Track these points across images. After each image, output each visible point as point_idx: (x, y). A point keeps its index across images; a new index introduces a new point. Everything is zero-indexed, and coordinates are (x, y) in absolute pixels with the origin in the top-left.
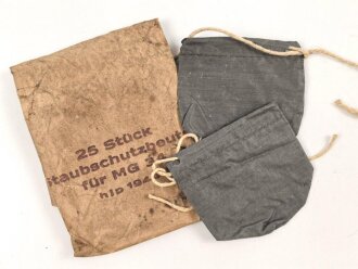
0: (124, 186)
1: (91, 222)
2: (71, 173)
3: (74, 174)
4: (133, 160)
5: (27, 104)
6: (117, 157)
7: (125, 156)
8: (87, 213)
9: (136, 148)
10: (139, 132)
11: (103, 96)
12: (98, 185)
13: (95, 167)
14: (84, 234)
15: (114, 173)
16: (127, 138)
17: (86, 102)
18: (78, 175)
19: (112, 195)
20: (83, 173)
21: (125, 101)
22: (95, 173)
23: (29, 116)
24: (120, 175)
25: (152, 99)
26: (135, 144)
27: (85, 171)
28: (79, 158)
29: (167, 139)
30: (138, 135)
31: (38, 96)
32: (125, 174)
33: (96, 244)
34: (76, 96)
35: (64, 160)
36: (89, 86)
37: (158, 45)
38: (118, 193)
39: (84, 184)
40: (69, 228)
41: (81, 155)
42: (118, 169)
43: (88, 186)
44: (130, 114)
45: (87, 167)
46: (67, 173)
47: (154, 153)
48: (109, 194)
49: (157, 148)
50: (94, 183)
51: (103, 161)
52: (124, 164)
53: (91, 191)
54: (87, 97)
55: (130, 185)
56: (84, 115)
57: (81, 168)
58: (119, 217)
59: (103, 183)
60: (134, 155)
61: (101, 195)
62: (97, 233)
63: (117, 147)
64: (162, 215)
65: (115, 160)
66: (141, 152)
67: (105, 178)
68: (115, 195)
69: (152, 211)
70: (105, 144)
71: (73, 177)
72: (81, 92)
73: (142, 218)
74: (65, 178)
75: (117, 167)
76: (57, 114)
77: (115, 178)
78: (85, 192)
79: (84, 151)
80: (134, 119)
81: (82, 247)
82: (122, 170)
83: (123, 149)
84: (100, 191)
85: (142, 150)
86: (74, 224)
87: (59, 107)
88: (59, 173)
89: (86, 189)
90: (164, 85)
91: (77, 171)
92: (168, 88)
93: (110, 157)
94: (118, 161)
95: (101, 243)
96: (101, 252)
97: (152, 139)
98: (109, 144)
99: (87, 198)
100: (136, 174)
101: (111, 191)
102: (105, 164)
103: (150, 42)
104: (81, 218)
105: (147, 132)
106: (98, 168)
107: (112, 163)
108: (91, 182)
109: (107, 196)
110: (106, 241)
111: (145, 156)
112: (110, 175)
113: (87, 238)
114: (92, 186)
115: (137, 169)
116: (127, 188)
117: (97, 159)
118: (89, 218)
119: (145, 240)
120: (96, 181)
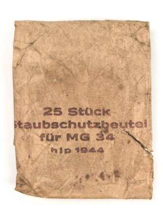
0: (73, 149)
1: (37, 168)
2: (34, 124)
3: (37, 125)
4: (87, 130)
5: (18, 55)
6: (75, 124)
7: (82, 125)
8: (36, 160)
9: (93, 121)
10: (100, 110)
11: (82, 71)
12: (52, 140)
13: (55, 125)
14: (28, 176)
15: (69, 136)
16: (89, 112)
17: (66, 71)
18: (39, 127)
19: (61, 152)
20: (44, 127)
21: (98, 81)
22: (54, 130)
23: (17, 66)
24: (72, 139)
25: (121, 87)
26: (93, 119)
27: (46, 126)
28: (45, 114)
29: (121, 124)
30: (98, 112)
31: (30, 52)
32: (77, 140)
33: (35, 187)
34: (60, 63)
35: (32, 111)
36: (73, 58)
37: (142, 44)
38: (66, 153)
39: (42, 136)
40: (18, 167)
41: (48, 112)
42: (72, 134)
43: (45, 139)
44: (98, 93)
45: (48, 123)
46: (31, 122)
47: (106, 131)
48: (59, 151)
49: (110, 128)
50: (50, 137)
51: (63, 123)
52: (79, 131)
53: (45, 144)
54: (69, 67)
55: (77, 149)
56: (61, 80)
57: (44, 123)
58: (60, 172)
59: (57, 140)
60: (89, 127)
61: (52, 150)
62: (38, 178)
63: (78, 116)
64: (95, 183)
65: (72, 126)
66: (95, 127)
67: (60, 136)
68: (63, 153)
69: (87, 177)
70: (70, 110)
71: (35, 127)
72: (65, 62)
73: (78, 180)
74: (29, 126)
75: (72, 131)
76: (40, 73)
77: (68, 140)
78: (41, 142)
79: (51, 109)
80: (99, 98)
81: (23, 185)
82: (76, 135)
83: (83, 119)
84: (52, 146)
85: (97, 125)
86: (23, 165)
87: (43, 68)
88: (25, 120)
89: (42, 140)
90: (135, 79)
91: (39, 123)
92: (137, 83)
93: (70, 121)
94: (75, 127)
95: (39, 188)
96: (36, 194)
97: (108, 119)
98: (73, 112)
99: (40, 148)
100: (86, 142)
101: (61, 149)
102: (64, 125)
103: (136, 39)
104: (30, 162)
105: (106, 112)
106: (57, 127)
107: (70, 127)
108: (47, 136)
109: (56, 152)
110: (44, 188)
111: (98, 131)
112: (64, 137)
113: (30, 180)
114: (48, 140)
115: (88, 139)
116: (74, 151)
117: (59, 119)
118: (37, 164)
119: (74, 198)
120: (53, 137)
